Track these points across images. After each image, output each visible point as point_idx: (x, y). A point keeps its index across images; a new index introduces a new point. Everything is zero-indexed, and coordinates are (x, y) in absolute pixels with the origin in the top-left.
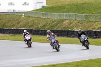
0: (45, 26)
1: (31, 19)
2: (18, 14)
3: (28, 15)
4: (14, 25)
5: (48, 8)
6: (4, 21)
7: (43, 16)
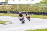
0: (42, 10)
1: (35, 8)
2: (29, 5)
3: (34, 6)
4: (27, 10)
5: (43, 2)
6: (23, 8)
7: (41, 6)
